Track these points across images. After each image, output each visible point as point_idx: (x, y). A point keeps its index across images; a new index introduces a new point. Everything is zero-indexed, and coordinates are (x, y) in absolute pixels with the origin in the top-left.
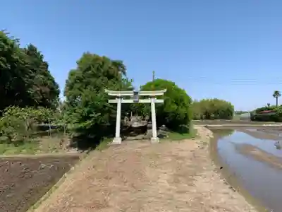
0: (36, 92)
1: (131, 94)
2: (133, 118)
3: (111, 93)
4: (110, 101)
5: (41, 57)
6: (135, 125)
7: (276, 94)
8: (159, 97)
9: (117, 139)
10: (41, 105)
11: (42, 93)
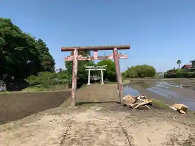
0: (45, 64)
1: (94, 67)
2: (94, 76)
3: (86, 67)
4: (86, 70)
5: (45, 45)
6: (96, 79)
7: (179, 62)
8: (104, 68)
9: (89, 84)
10: (47, 71)
11: (47, 65)
